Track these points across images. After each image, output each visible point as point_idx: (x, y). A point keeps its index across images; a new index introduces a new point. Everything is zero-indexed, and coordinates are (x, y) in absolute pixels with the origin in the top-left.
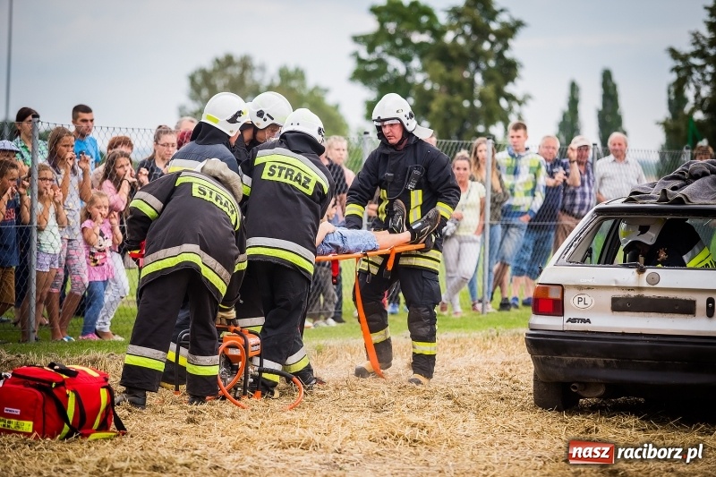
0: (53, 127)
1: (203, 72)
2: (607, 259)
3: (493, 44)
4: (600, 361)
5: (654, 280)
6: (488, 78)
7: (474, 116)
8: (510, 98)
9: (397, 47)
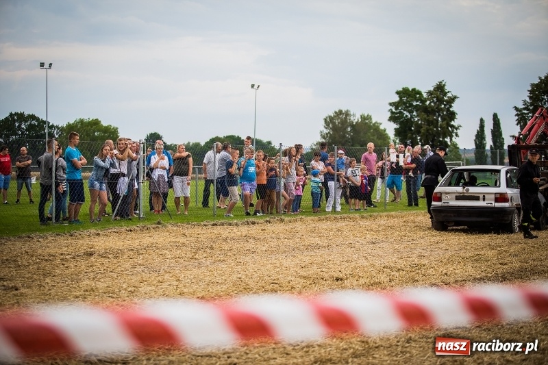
0: (288, 148)
1: (330, 117)
2: (457, 184)
3: (445, 105)
4: (452, 215)
5: (468, 190)
6: (443, 119)
7: (438, 134)
8: (453, 126)
9: (408, 107)
